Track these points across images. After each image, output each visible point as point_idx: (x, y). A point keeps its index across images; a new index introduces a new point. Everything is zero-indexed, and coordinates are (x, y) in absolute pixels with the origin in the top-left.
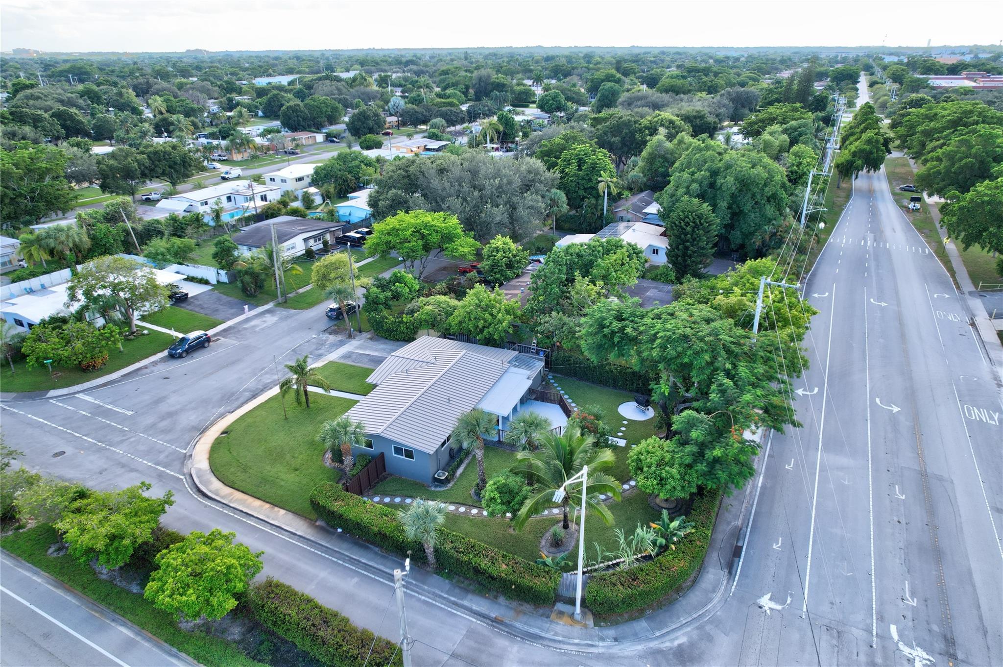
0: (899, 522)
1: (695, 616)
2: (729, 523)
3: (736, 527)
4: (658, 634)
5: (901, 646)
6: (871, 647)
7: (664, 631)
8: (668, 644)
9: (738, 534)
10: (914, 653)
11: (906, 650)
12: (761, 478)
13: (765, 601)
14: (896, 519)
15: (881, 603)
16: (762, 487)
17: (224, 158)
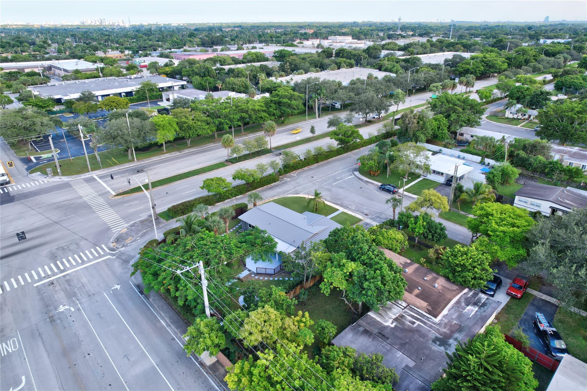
0: (89, 354)
2: (154, 296)
3: (150, 297)
5: (68, 307)
9: (147, 297)
10: (64, 308)
11: (67, 307)
12: (164, 325)
13: (118, 287)
14: (91, 355)
15: (81, 314)
16: (159, 321)
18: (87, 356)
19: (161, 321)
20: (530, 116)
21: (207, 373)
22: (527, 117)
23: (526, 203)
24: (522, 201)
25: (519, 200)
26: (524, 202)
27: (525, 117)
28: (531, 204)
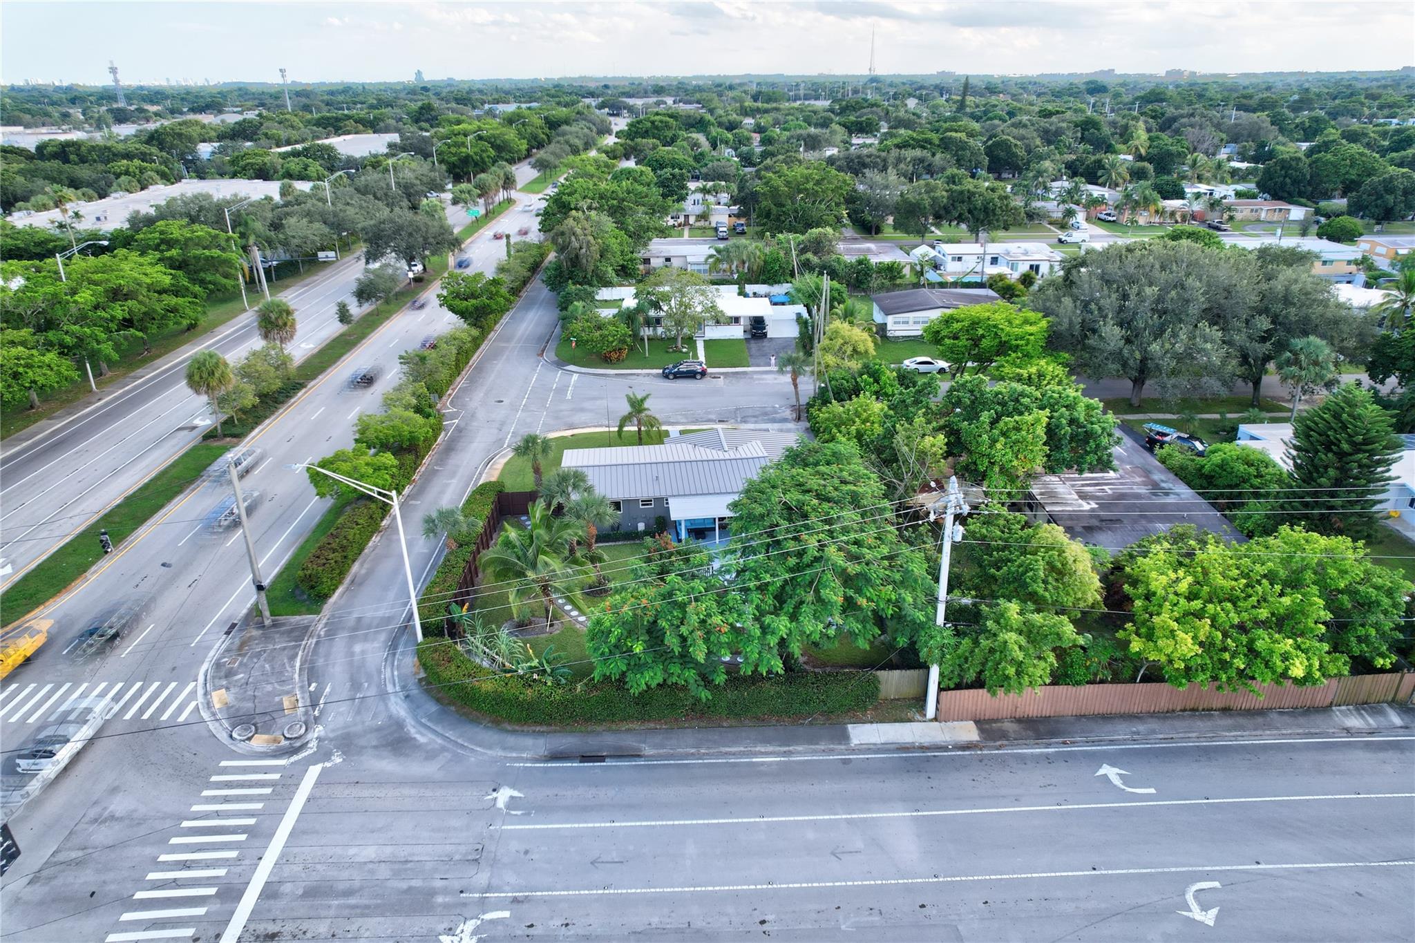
0: (763, 923)
1: (460, 741)
3: (637, 750)
4: (423, 720)
5: (473, 922)
6: (462, 892)
7: (429, 724)
8: (413, 731)
9: (627, 754)
11: (467, 928)
13: (507, 793)
14: (769, 918)
17: (1110, 218)
18: (765, 927)
19: (754, 760)
20: (687, 217)
21: (998, 749)
22: (682, 220)
23: (907, 323)
24: (899, 323)
25: (895, 323)
26: (903, 323)
27: (679, 221)
28: (915, 323)
